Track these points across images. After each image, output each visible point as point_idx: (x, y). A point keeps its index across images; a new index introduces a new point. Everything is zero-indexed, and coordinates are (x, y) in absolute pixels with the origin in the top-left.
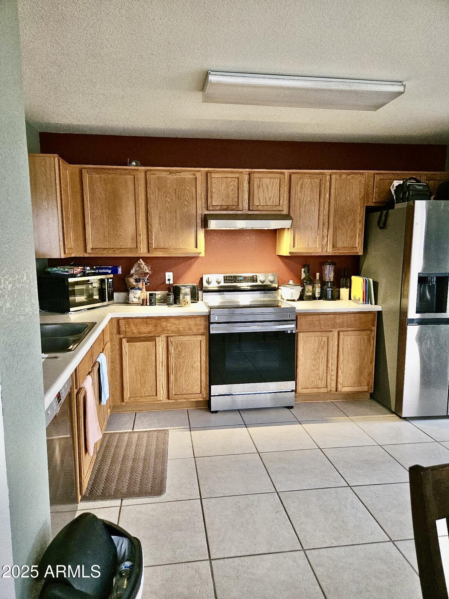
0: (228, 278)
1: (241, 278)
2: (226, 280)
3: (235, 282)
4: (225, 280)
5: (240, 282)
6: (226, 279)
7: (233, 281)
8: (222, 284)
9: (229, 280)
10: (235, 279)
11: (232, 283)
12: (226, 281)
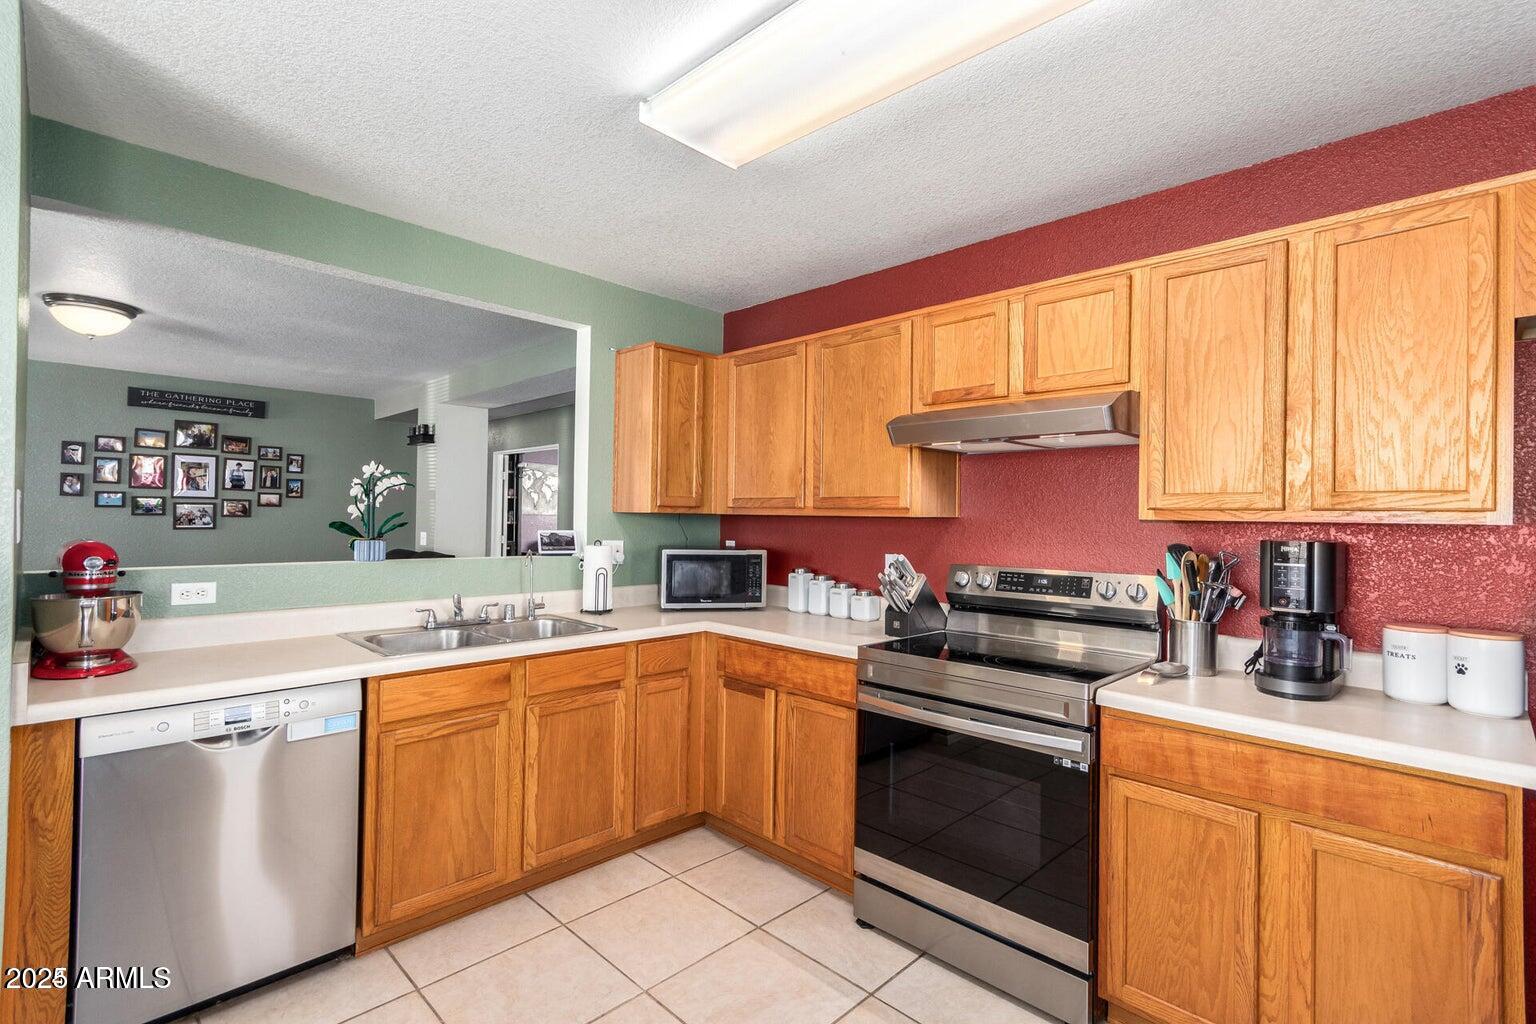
0: (1009, 579)
1: (1045, 582)
2: (1005, 582)
3: (1026, 591)
4: (1000, 582)
5: (1038, 593)
6: (1003, 580)
7: (1020, 588)
8: (992, 593)
9: (1011, 583)
10: (1028, 582)
11: (1017, 591)
12: (1002, 586)
